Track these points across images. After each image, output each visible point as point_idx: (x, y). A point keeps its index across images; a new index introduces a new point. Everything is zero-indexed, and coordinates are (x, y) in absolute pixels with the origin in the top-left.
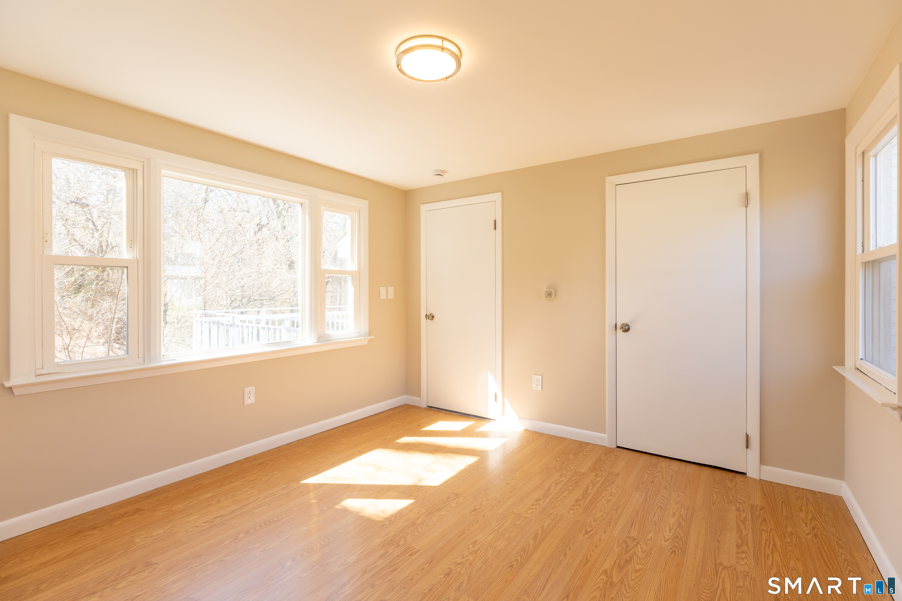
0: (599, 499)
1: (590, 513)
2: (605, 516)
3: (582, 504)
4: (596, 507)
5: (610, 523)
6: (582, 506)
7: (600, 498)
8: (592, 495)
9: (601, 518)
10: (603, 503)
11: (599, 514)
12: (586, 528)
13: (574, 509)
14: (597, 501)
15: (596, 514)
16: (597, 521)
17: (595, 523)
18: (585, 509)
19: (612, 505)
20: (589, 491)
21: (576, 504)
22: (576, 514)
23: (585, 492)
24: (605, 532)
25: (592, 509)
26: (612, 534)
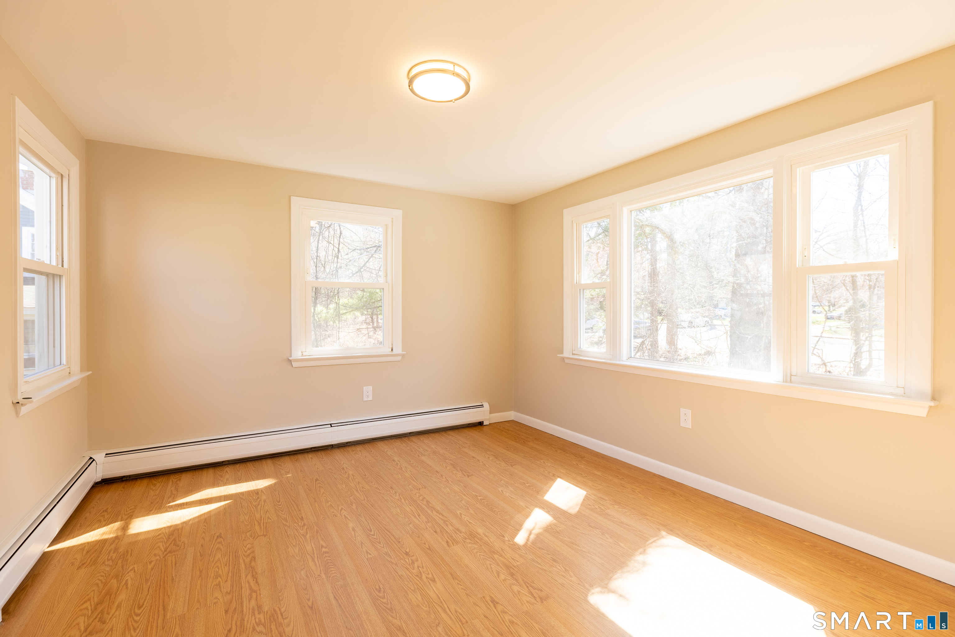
0: (230, 575)
1: (228, 555)
2: (211, 558)
3: (245, 558)
4: (228, 565)
5: (201, 556)
6: (243, 556)
7: (229, 578)
8: (243, 575)
9: (214, 554)
10: (222, 570)
11: (219, 556)
12: (223, 538)
13: (249, 549)
14: (230, 573)
15: (222, 555)
16: (216, 549)
17: (217, 546)
18: (237, 556)
19: (210, 573)
20: (249, 577)
21: (252, 555)
22: (244, 547)
23: (254, 573)
24: (202, 546)
25: (229, 560)
26: (194, 547)
